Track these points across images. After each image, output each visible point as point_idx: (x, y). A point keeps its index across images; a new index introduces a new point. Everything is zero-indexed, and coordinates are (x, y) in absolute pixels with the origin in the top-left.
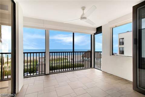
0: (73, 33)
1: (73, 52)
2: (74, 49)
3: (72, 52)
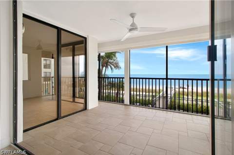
0: (167, 47)
1: (167, 79)
2: (168, 74)
3: (165, 79)
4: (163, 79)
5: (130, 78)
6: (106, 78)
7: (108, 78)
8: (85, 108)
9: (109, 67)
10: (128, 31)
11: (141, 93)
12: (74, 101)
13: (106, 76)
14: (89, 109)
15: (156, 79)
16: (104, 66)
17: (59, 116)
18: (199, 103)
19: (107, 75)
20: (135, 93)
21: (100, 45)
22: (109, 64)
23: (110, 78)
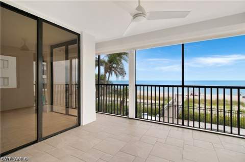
1: (183, 86)
3: (180, 86)
4: (178, 86)
5: (136, 86)
6: (109, 85)
7: (112, 85)
8: (79, 124)
9: (113, 72)
10: (132, 17)
11: (150, 101)
12: (67, 114)
13: (109, 83)
14: (83, 125)
15: (168, 86)
16: (108, 71)
17: (39, 137)
18: (215, 113)
19: (110, 81)
20: (142, 101)
21: (98, 45)
22: (113, 69)
23: (115, 85)
